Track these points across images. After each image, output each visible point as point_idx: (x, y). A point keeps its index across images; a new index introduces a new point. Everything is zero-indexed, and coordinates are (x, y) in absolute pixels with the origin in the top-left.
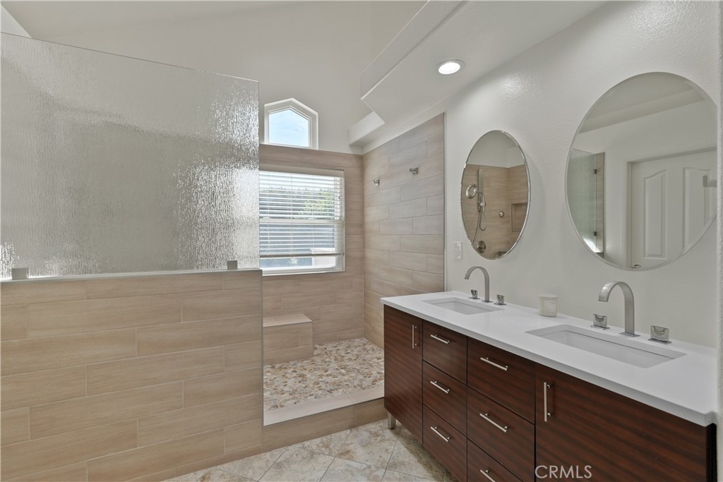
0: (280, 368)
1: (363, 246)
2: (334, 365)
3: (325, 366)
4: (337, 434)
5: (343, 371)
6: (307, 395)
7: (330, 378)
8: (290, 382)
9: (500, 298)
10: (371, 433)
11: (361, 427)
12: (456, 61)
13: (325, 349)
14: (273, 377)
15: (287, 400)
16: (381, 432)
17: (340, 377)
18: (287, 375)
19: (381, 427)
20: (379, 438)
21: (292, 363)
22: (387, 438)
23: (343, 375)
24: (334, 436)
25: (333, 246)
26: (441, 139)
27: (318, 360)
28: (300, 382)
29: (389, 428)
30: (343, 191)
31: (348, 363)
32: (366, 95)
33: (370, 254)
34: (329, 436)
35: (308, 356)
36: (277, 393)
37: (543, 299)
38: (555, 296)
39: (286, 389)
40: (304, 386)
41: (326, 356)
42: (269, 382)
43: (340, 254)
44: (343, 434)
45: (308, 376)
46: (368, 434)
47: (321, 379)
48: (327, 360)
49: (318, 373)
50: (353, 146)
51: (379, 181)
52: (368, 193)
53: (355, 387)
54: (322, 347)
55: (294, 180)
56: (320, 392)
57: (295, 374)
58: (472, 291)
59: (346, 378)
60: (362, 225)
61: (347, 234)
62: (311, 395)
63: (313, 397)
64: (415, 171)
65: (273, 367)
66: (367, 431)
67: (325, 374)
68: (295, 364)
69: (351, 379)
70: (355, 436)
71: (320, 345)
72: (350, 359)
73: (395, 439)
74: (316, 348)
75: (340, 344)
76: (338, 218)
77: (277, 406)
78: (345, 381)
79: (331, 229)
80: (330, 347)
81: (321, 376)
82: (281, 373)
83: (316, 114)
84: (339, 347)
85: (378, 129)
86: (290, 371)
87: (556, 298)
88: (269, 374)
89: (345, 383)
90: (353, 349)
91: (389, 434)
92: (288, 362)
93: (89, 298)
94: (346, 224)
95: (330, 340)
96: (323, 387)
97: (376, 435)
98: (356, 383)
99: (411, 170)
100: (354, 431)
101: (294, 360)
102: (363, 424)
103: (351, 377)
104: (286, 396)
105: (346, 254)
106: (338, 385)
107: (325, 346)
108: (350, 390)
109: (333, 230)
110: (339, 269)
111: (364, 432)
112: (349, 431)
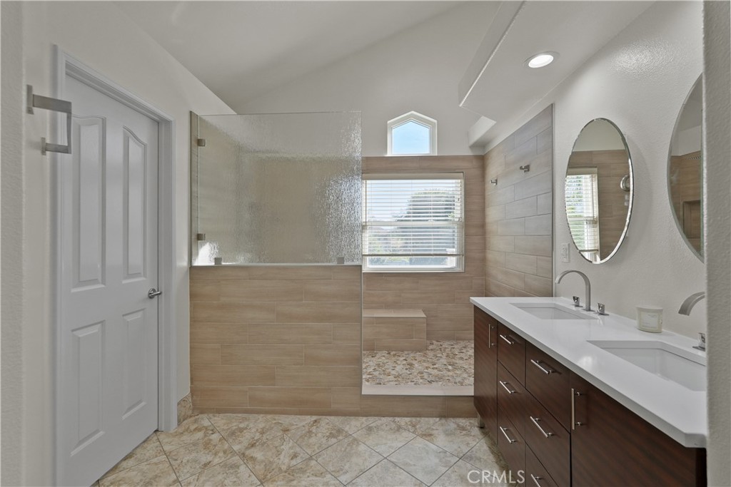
0: (394, 355)
1: (484, 247)
2: (444, 361)
3: (435, 360)
4: (427, 419)
5: (450, 367)
6: (409, 381)
7: (436, 371)
8: (398, 368)
9: (602, 307)
10: (458, 425)
11: (451, 419)
12: (547, 53)
13: (441, 345)
14: (385, 361)
15: (389, 381)
16: (469, 428)
17: (445, 371)
18: (399, 362)
19: (472, 424)
20: (464, 432)
21: (406, 352)
22: (473, 434)
23: (449, 371)
24: (423, 420)
25: (454, 247)
26: (550, 132)
27: (430, 354)
28: (406, 369)
29: (478, 427)
30: (463, 193)
31: (457, 362)
32: (463, 102)
33: (491, 256)
34: (418, 419)
35: (422, 349)
36: (385, 374)
37: (641, 310)
38: (661, 308)
39: (393, 372)
40: (409, 373)
41: (439, 351)
42: (381, 364)
43: (459, 255)
44: (432, 420)
45: (416, 365)
46: (456, 426)
47: (426, 371)
48: (439, 355)
49: (426, 364)
50: (474, 146)
51: (496, 180)
52: (488, 193)
53: (455, 383)
54: (439, 343)
55: (413, 185)
56: (421, 381)
57: (405, 362)
58: (574, 297)
59: (450, 373)
60: (483, 226)
61: (467, 235)
62: (412, 382)
63: (413, 383)
64: (527, 168)
65: (389, 353)
66: (455, 423)
67: (432, 367)
68: (408, 354)
69: (455, 375)
70: (442, 425)
71: (438, 341)
72: (462, 358)
73: (481, 437)
74: (433, 344)
75: (457, 344)
76: (458, 220)
77: (380, 384)
78: (448, 376)
79: (451, 230)
80: (446, 344)
81: (427, 368)
82: (394, 359)
83: (436, 121)
84: (455, 346)
85: (492, 128)
86: (402, 359)
87: (661, 311)
88: (384, 358)
89: (447, 378)
90: (468, 350)
91: (476, 431)
92: (403, 351)
93: (250, 279)
94: (466, 225)
95: (448, 338)
96: (426, 377)
97: (463, 429)
98: (458, 379)
99: (521, 168)
100: (443, 421)
101: (408, 351)
102: (454, 417)
103: (456, 373)
104: (391, 378)
105: (466, 255)
106: (440, 378)
107: (441, 343)
108: (450, 384)
109: (454, 232)
110: (459, 270)
111: (451, 424)
112: (438, 419)
